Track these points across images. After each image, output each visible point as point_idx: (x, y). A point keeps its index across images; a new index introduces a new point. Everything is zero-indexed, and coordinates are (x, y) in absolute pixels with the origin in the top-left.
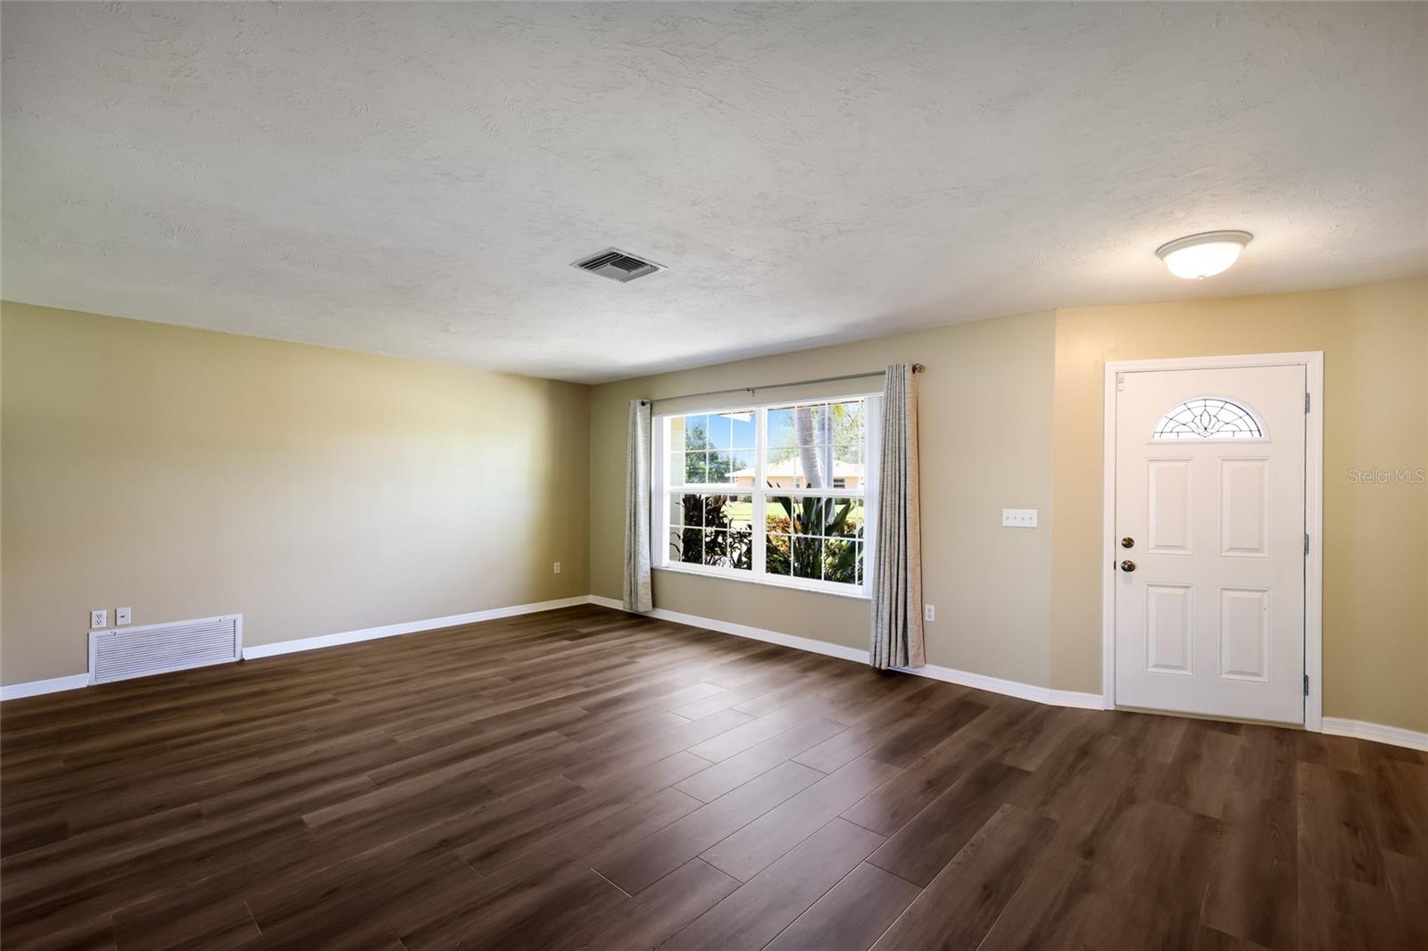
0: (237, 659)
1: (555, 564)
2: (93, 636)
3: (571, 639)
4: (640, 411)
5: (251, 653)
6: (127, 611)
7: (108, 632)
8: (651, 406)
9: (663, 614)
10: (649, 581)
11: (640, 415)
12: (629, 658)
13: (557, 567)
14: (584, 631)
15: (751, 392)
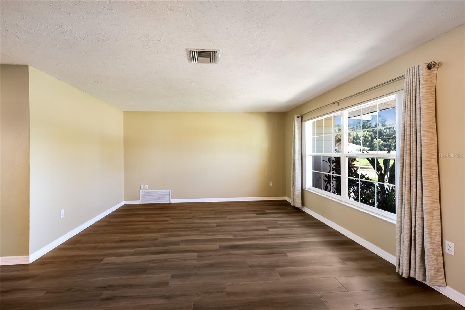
0: (170, 202)
1: (270, 183)
2: (141, 191)
3: (257, 214)
4: (297, 121)
5: (174, 201)
6: (147, 186)
7: (143, 191)
8: (302, 118)
9: (306, 210)
10: (301, 194)
11: (297, 123)
12: (267, 227)
13: (271, 184)
14: (267, 211)
15: (337, 104)
